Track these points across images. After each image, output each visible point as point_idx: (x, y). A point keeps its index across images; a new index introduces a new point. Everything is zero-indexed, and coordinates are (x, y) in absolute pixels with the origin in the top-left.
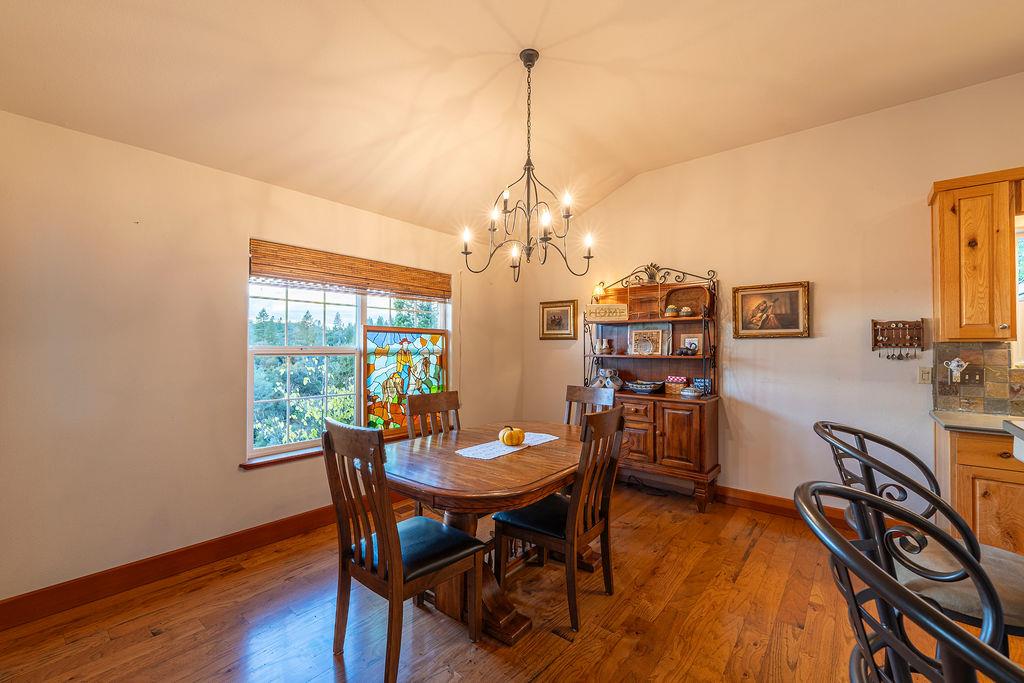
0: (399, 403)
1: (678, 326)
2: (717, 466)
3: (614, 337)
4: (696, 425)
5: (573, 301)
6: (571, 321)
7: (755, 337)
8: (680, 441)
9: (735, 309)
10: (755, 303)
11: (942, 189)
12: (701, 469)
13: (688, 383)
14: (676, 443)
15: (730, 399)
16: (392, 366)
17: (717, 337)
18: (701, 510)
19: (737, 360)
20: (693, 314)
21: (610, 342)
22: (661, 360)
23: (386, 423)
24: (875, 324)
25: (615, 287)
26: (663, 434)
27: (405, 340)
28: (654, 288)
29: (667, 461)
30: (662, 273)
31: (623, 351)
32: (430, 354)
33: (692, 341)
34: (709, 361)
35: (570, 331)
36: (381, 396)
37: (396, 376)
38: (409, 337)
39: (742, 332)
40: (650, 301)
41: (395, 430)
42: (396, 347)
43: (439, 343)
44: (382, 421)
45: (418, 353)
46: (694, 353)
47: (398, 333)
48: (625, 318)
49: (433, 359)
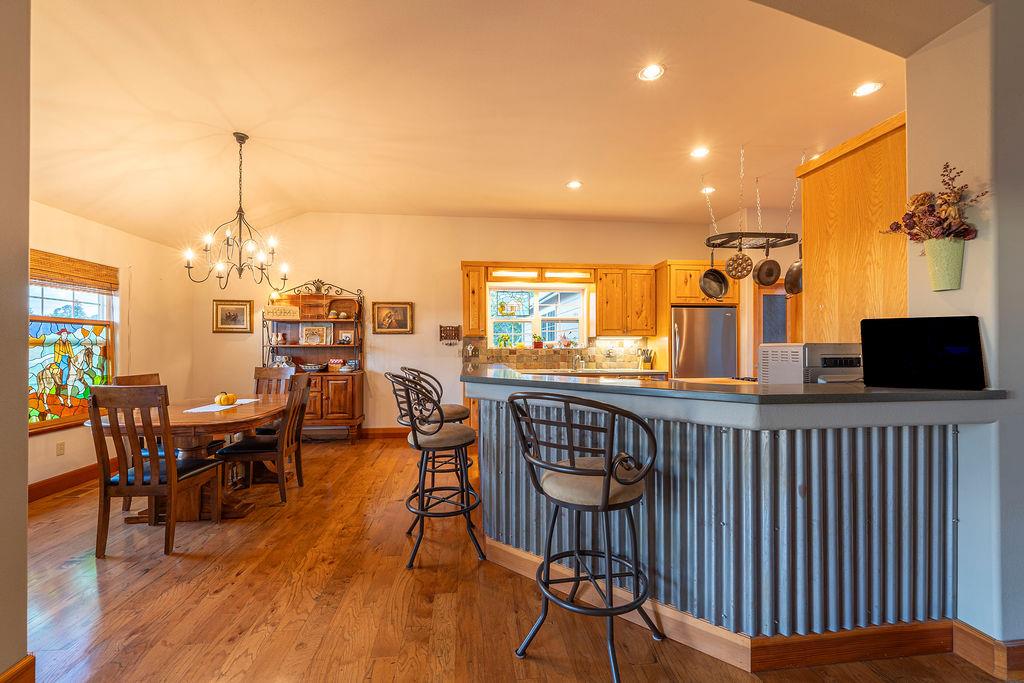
0: (58, 394)
1: (338, 325)
2: (362, 416)
3: (288, 332)
4: (350, 389)
5: (249, 301)
6: (247, 318)
7: (385, 333)
8: (339, 401)
9: (373, 315)
10: (385, 312)
11: (465, 265)
12: (353, 417)
13: (344, 364)
14: (337, 403)
15: (370, 372)
16: (48, 357)
17: (363, 332)
18: (353, 444)
19: (374, 347)
20: (348, 317)
21: (284, 335)
22: (325, 348)
23: (43, 415)
24: (441, 327)
25: (289, 293)
26: (328, 398)
27: (63, 330)
28: (321, 297)
29: (331, 416)
30: (326, 287)
31: (296, 343)
32: (92, 344)
33: (346, 335)
34: (358, 348)
35: (246, 325)
36: (36, 387)
37: (54, 367)
38: (68, 327)
39: (378, 330)
40: (317, 306)
41: (52, 421)
42: (54, 337)
43: (103, 334)
44: (37, 413)
45: (79, 344)
46: (349, 343)
47: (56, 323)
48: (297, 317)
49: (97, 350)
